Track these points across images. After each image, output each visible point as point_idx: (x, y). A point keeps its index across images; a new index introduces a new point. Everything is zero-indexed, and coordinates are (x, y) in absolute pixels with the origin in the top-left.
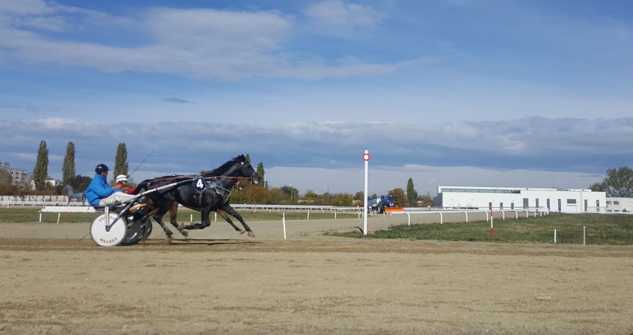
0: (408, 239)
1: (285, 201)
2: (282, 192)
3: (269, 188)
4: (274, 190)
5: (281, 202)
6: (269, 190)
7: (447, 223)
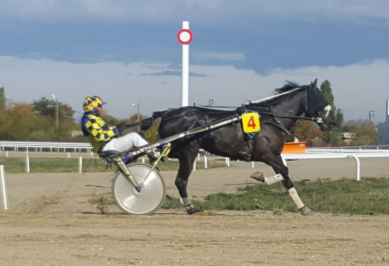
0: (269, 212)
1: (42, 133)
2: (36, 112)
3: (7, 103)
4: (18, 107)
5: (34, 134)
6: (7, 109)
7: (372, 179)
